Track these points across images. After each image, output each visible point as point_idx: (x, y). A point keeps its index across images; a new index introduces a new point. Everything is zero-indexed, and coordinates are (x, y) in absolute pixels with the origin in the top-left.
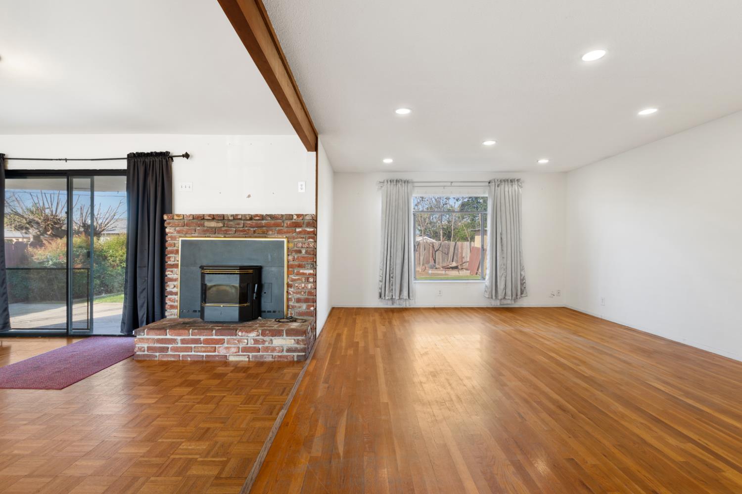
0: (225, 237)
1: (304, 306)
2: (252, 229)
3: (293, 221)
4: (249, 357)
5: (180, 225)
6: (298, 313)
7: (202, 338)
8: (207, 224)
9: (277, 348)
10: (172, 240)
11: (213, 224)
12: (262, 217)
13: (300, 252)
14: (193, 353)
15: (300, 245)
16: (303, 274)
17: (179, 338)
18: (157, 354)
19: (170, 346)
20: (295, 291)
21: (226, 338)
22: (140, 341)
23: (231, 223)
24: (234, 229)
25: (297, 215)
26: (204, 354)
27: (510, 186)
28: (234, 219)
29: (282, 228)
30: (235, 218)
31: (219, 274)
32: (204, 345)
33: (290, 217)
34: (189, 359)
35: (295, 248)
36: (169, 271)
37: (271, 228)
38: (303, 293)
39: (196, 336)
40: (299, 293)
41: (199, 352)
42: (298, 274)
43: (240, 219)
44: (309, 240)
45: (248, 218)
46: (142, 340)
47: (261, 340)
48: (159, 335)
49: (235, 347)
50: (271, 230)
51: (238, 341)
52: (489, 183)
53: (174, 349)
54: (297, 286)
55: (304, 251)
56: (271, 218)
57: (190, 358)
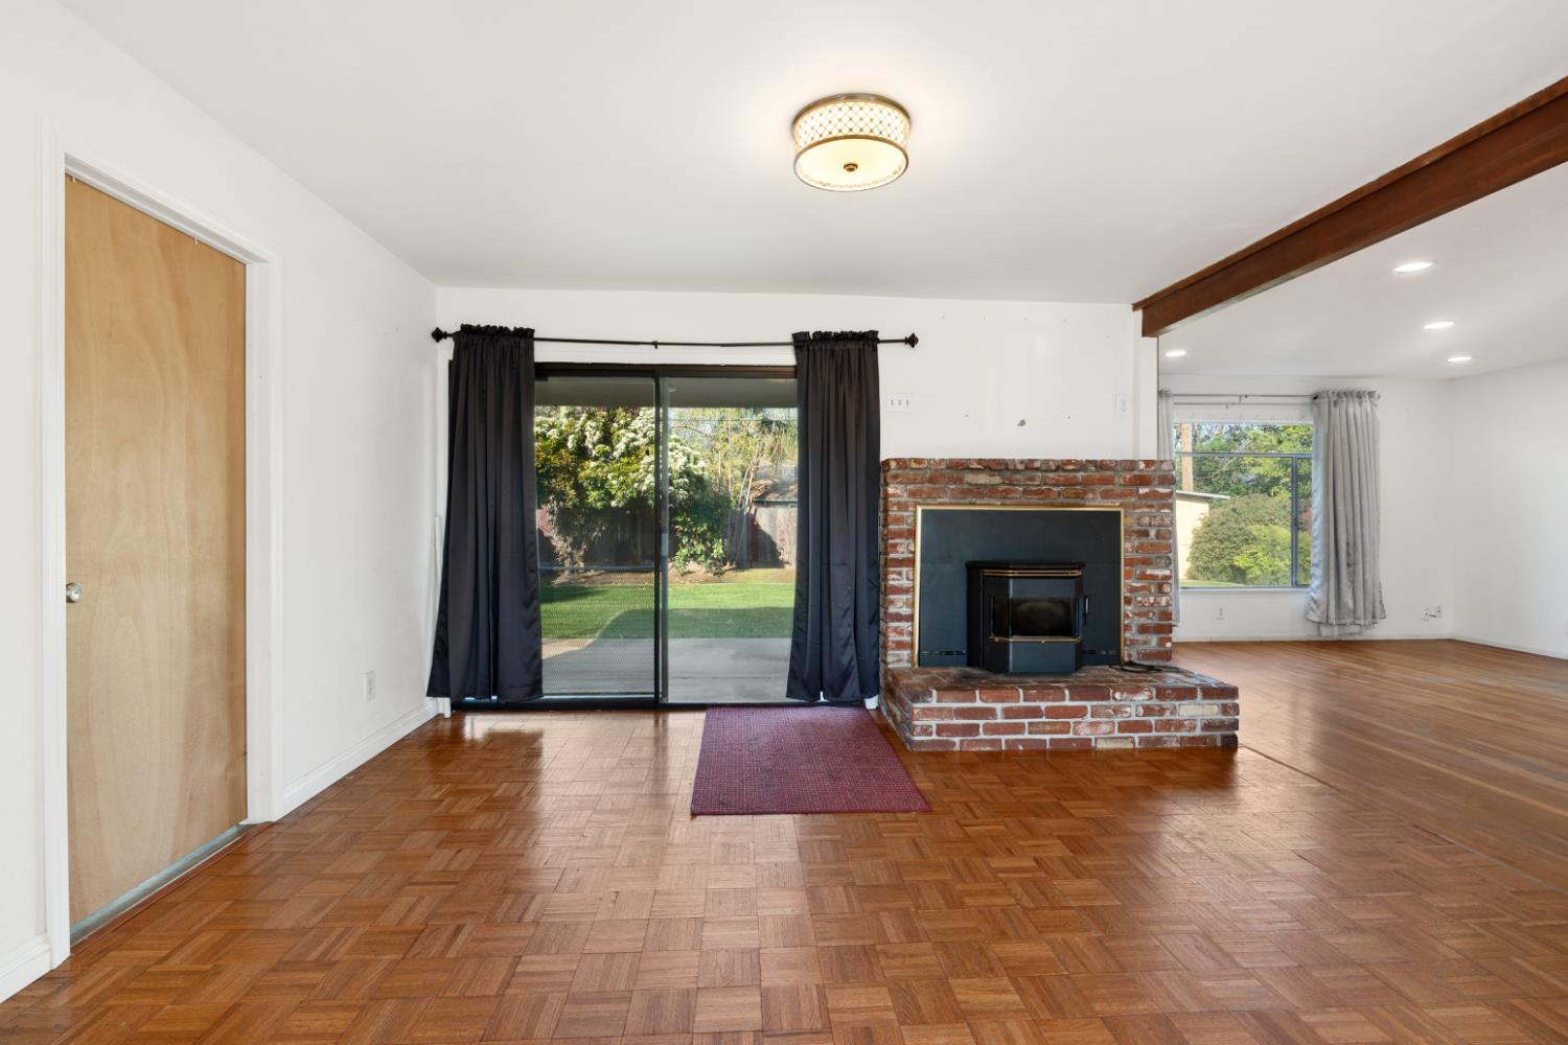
0: (1003, 504)
1: (1154, 640)
2: (1055, 489)
3: (1136, 473)
4: (1133, 742)
5: (918, 481)
6: (1143, 654)
7: (1043, 705)
8: (970, 478)
9: (1186, 723)
10: (899, 509)
11: (983, 479)
12: (1082, 466)
13: (1146, 534)
14: (1027, 736)
15: (1146, 520)
16: (1153, 577)
17: (999, 707)
18: (957, 740)
19: (981, 722)
20: (1137, 611)
21: (1088, 704)
22: (925, 714)
23: (1018, 476)
24: (1021, 489)
25: (1145, 461)
26: (1047, 737)
27: (1357, 405)
28: (1027, 468)
29: (1110, 487)
30: (1029, 465)
31: (1037, 577)
32: (1047, 720)
33: (1131, 465)
34: (1021, 748)
35: (1136, 527)
36: (894, 572)
37: (1091, 487)
38: (1151, 614)
39: (1034, 701)
40: (1145, 614)
41: (1040, 733)
42: (1143, 577)
43: (1037, 469)
44: (1163, 511)
45: (1053, 467)
46: (928, 713)
47: (1157, 708)
48: (964, 701)
49: (1107, 723)
50: (1093, 491)
51: (1114, 710)
52: (1315, 398)
53: (989, 729)
54: (1140, 602)
55: (1153, 533)
56: (1096, 467)
57: (1024, 746)
